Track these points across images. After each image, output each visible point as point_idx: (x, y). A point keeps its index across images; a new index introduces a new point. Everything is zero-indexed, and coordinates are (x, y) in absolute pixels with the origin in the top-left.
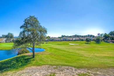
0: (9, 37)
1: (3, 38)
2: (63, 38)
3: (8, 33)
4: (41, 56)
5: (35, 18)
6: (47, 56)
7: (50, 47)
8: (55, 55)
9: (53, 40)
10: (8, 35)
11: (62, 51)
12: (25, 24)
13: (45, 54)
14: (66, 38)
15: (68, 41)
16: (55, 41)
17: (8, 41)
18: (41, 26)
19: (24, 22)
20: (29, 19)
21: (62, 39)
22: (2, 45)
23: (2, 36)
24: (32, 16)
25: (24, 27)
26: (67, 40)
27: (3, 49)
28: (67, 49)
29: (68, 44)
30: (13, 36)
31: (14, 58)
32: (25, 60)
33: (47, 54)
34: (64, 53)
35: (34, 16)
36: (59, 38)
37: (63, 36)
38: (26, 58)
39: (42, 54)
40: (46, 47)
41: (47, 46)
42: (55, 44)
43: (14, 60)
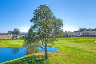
0: (15, 33)
1: (10, 34)
2: (83, 32)
3: (15, 29)
4: (55, 58)
5: (47, 7)
6: (63, 58)
7: (64, 45)
8: (75, 58)
9: (68, 35)
10: (14, 31)
11: (84, 52)
12: (35, 17)
13: (59, 55)
14: (87, 32)
15: (92, 36)
16: (70, 37)
17: (14, 38)
18: (54, 17)
19: (34, 14)
20: (39, 9)
21: (80, 33)
22: (9, 42)
23: (8, 33)
24: (43, 5)
25: (34, 20)
26: (89, 35)
27: (11, 47)
28: (92, 49)
29: (93, 41)
30: (19, 31)
31: (24, 58)
32: (37, 61)
33: (63, 56)
34: (89, 56)
35: (46, 5)
36: (76, 32)
37: (82, 30)
38: (38, 59)
39: (57, 55)
40: (59, 46)
41: (60, 43)
42: (71, 41)
43: (24, 61)
